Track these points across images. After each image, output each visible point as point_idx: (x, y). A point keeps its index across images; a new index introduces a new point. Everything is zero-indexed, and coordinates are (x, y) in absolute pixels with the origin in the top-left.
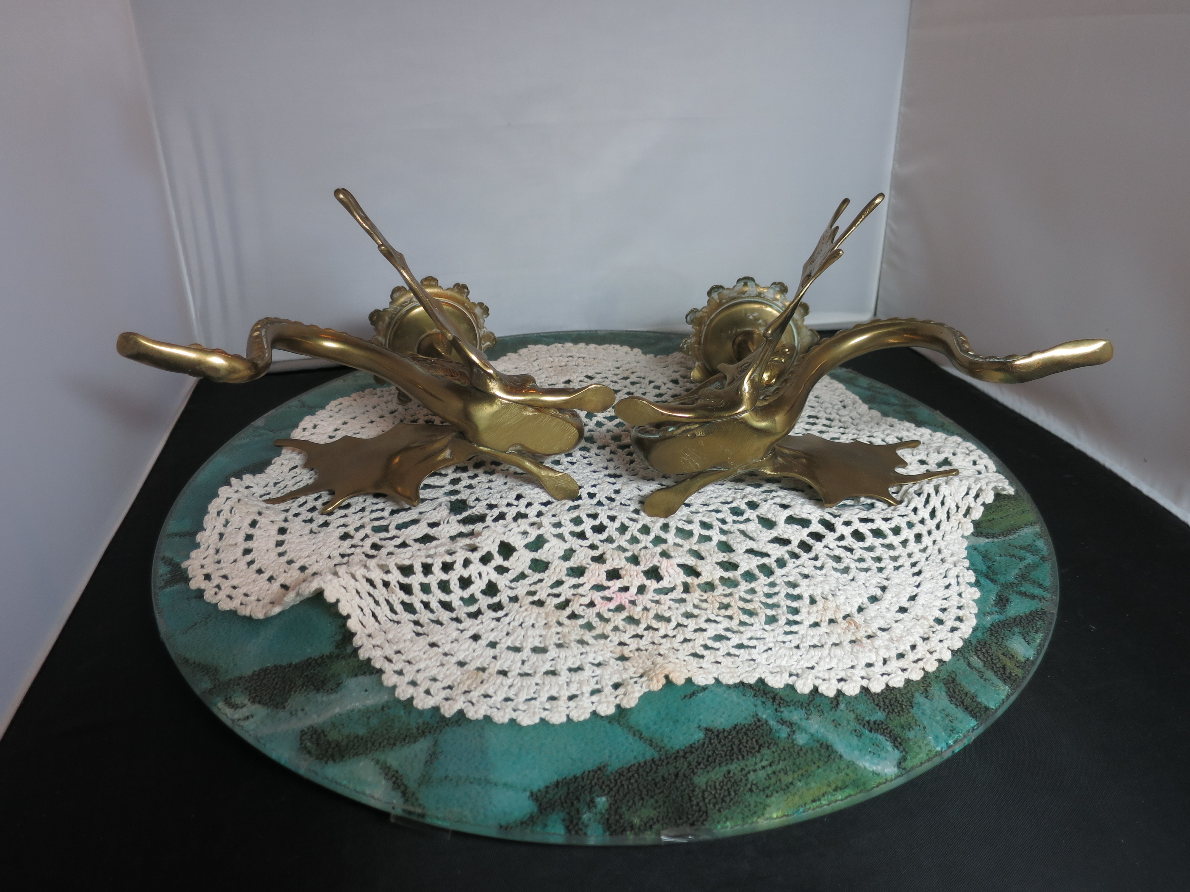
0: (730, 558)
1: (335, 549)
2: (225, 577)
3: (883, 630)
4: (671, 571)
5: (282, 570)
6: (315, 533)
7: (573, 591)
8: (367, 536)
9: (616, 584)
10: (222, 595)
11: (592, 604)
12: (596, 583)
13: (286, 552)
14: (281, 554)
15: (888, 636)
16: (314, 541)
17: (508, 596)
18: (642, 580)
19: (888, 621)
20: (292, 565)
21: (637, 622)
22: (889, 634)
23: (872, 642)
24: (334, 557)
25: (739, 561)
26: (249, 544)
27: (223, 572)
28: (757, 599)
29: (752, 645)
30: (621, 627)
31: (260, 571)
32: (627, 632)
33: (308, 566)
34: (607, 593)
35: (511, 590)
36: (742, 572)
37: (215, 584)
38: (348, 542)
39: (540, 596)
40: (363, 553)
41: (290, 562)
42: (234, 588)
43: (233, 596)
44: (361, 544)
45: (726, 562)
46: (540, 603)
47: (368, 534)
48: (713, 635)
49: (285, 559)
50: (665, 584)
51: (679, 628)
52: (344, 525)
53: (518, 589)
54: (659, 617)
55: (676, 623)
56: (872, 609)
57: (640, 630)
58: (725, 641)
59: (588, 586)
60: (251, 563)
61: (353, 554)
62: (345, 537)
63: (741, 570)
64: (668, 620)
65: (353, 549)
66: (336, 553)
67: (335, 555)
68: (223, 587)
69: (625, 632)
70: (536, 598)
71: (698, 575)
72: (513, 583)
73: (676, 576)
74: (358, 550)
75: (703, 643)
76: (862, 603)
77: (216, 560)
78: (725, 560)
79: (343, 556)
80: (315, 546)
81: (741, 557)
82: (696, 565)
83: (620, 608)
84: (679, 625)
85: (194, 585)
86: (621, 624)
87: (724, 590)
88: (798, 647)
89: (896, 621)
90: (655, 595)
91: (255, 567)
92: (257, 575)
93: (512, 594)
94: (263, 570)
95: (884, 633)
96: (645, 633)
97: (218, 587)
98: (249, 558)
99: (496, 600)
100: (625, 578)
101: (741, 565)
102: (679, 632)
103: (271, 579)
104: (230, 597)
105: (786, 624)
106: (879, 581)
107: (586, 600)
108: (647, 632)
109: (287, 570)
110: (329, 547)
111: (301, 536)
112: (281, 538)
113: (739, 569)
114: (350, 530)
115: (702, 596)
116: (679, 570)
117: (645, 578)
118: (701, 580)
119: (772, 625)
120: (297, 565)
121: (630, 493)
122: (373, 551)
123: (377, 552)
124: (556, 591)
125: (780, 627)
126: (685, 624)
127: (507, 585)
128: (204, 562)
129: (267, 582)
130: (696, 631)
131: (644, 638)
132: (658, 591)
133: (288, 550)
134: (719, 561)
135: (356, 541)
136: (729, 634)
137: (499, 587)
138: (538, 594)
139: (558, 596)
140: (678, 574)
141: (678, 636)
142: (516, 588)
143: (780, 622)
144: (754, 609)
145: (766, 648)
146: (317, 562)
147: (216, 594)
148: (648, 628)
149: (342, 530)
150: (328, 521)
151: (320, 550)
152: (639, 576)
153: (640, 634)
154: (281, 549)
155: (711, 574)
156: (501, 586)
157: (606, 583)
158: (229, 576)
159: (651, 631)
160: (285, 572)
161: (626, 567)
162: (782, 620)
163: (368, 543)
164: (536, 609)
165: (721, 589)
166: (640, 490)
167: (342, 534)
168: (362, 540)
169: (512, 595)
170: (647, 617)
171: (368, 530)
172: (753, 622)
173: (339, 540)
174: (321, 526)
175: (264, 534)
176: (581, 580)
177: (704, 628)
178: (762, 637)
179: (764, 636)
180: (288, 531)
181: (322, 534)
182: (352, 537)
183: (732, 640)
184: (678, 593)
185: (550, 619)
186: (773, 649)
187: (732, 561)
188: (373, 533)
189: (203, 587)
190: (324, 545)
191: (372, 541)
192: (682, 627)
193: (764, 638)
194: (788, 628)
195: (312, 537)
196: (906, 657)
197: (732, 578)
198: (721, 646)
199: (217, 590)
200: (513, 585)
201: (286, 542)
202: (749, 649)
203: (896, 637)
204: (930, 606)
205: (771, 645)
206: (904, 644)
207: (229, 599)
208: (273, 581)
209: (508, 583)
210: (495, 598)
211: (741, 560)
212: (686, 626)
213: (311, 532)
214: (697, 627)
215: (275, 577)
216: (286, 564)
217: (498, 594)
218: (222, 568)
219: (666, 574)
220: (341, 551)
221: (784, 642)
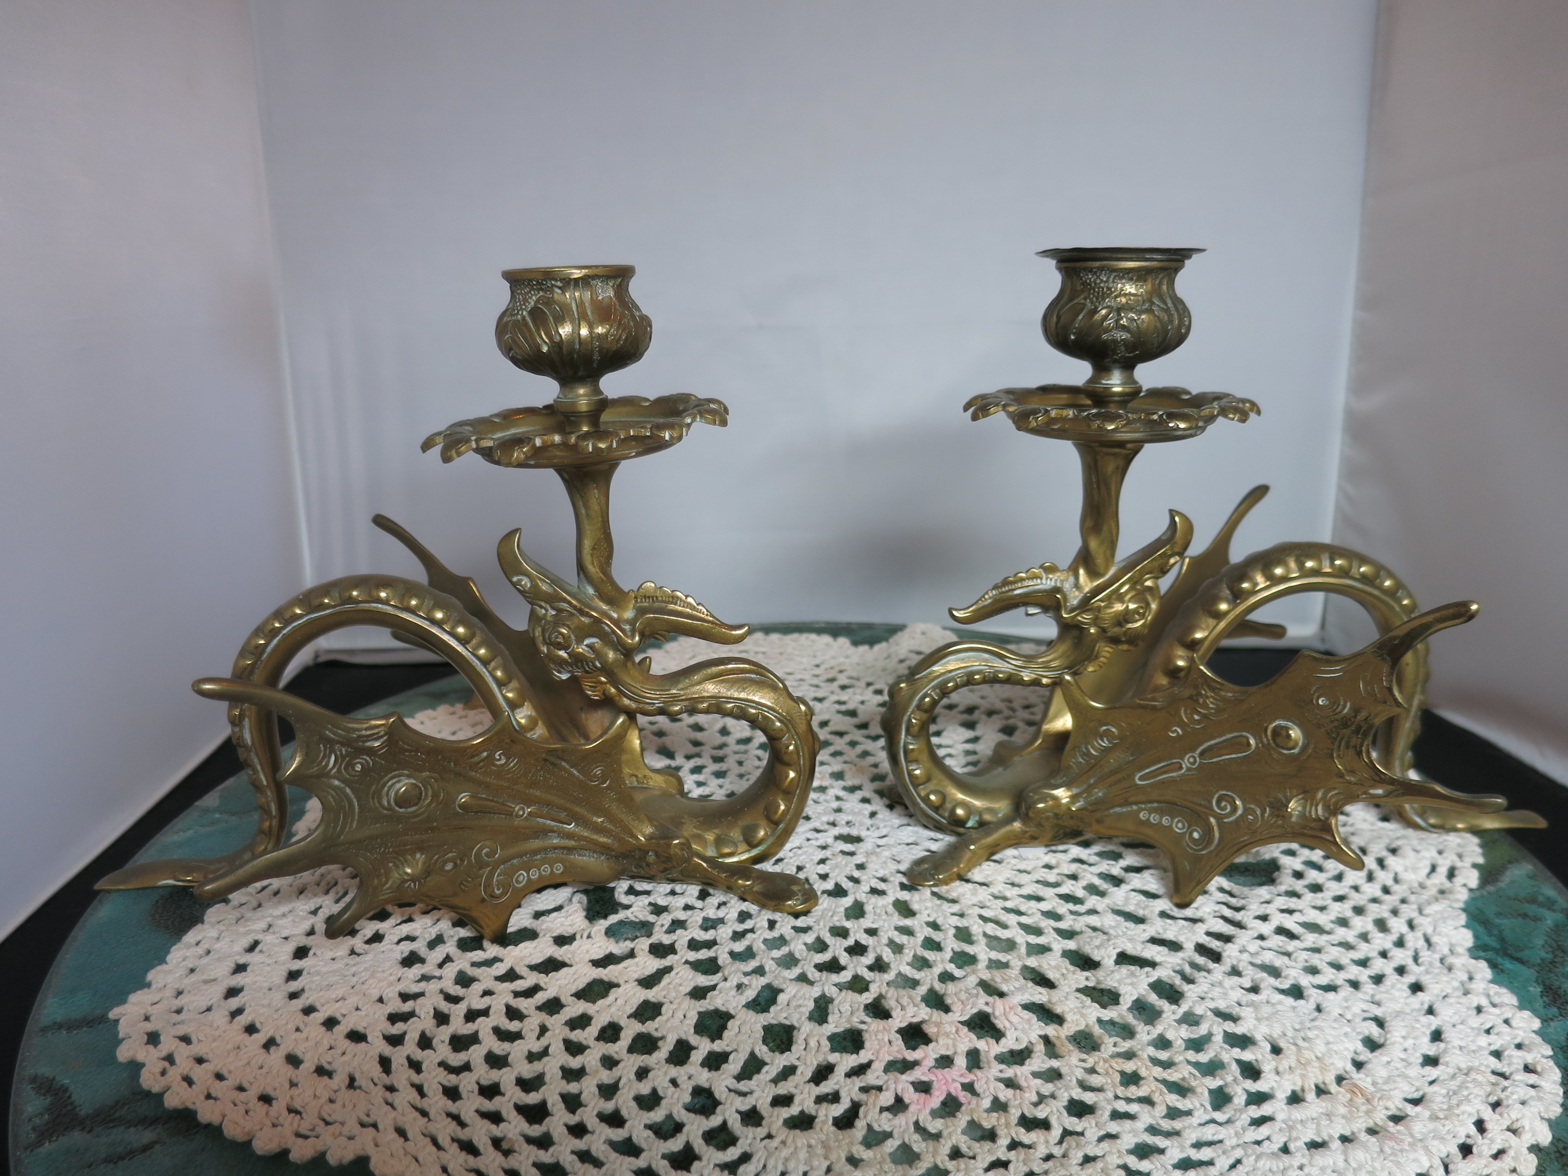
0: (1099, 982)
1: (391, 984)
2: (186, 1039)
3: (1416, 1102)
4: (1015, 1019)
5: (291, 1026)
6: (359, 955)
7: (858, 1082)
8: (448, 959)
9: (927, 1054)
10: (174, 1074)
11: (899, 1105)
12: (891, 1058)
13: (303, 990)
14: (293, 996)
15: (1427, 1114)
16: (354, 969)
17: (738, 1112)
18: (968, 1040)
19: (1417, 1084)
20: (312, 1015)
21: (991, 1136)
22: (1427, 1108)
23: (1408, 1128)
24: (390, 999)
25: (1116, 985)
26: (239, 980)
27: (181, 1030)
28: (1181, 1058)
29: (1205, 1159)
30: (964, 1149)
31: (251, 1029)
32: (979, 1158)
33: (340, 1018)
34: (918, 1074)
35: (741, 1098)
36: (1129, 1004)
37: (164, 1054)
38: (417, 970)
39: (801, 1104)
40: (441, 991)
41: (309, 1010)
42: (200, 1061)
43: (195, 1079)
44: (437, 973)
45: (1094, 988)
46: (804, 1122)
47: (451, 955)
48: (1133, 1146)
49: (299, 1003)
50: (1009, 1043)
51: (1068, 1138)
52: (411, 938)
53: (756, 1095)
54: (1029, 1123)
55: (1060, 1131)
56: (1377, 1061)
57: (1000, 1151)
58: (1156, 1155)
59: (878, 1067)
60: (236, 1013)
61: (422, 994)
62: (412, 960)
63: (1127, 1001)
64: (1044, 1125)
65: (423, 984)
66: (391, 994)
67: (391, 995)
68: (178, 1060)
69: (974, 1158)
70: (794, 1110)
71: (1059, 1020)
72: (743, 1082)
73: (1027, 1026)
74: (431, 987)
75: (1121, 1162)
76: (1356, 1053)
77: (174, 1008)
78: (1091, 984)
79: (405, 997)
80: (355, 979)
81: (1117, 976)
82: (1049, 1002)
83: (950, 1107)
84: (1067, 1133)
85: (123, 1054)
86: (964, 1143)
87: (1115, 1045)
88: (1285, 1150)
89: (1431, 1083)
90: (1003, 1067)
91: (243, 1020)
92: (246, 1035)
93: (745, 1105)
94: (258, 1025)
95: (1418, 1109)
96: (1012, 1155)
97: (170, 1059)
98: (234, 1003)
99: (715, 1121)
100: (941, 1041)
101: (1122, 991)
102: (1070, 1147)
103: (270, 1044)
104: (188, 1081)
105: (1248, 1103)
106: (1365, 1006)
107: (887, 1098)
108: (1013, 1152)
109: (302, 1027)
110: (380, 981)
111: (333, 959)
112: (297, 965)
113: (1121, 999)
114: (419, 946)
115: (1084, 1061)
116: (1027, 1015)
117: (973, 1036)
118: (1069, 1028)
119: (1225, 1109)
120: (320, 1016)
121: (882, 867)
122: (458, 987)
123: (464, 990)
124: (826, 1087)
125: (1241, 1111)
126: (1079, 1129)
127: (732, 1087)
128: (151, 1010)
129: (263, 1051)
130: (1101, 1139)
131: (1011, 1167)
132: (1002, 1059)
133: (307, 988)
134: (1081, 986)
135: (429, 968)
136: (1160, 1142)
137: (717, 1095)
138: (797, 1100)
139: (835, 1098)
140: (1029, 1021)
141: (1072, 1153)
142: (751, 1093)
143: (1236, 1100)
144: (1184, 1079)
145: (1231, 1161)
146: (357, 1009)
147: (163, 1073)
148: (1014, 1145)
149: (407, 947)
150: (381, 932)
151: (365, 987)
152: (961, 1034)
153: (1004, 1159)
154: (294, 986)
155: (1083, 1015)
156: (720, 1092)
157: (911, 1056)
158: (194, 1039)
159: (1020, 1149)
160: (298, 1030)
161: (934, 1019)
162: (1240, 1099)
163: (450, 972)
164: (801, 1138)
165: (1110, 1044)
166: (899, 862)
167: (405, 955)
168: (441, 966)
169: (745, 1108)
170: (1007, 1125)
171: (449, 948)
172: (1191, 1107)
173: (400, 966)
174: (369, 942)
175: (268, 961)
176: (863, 1057)
177: (1114, 1133)
178: (1216, 1138)
179: (1220, 1137)
180: (311, 952)
181: (368, 957)
182: (422, 961)
183: (1168, 1153)
184: (1039, 1062)
185: (833, 1157)
186: (1245, 1161)
187: (1103, 986)
188: (460, 952)
189: (140, 1057)
190: (372, 976)
191: (458, 968)
192: (1075, 1137)
193: (1221, 1142)
194: (1255, 1112)
195: (352, 962)
196: (1475, 1150)
197: (1117, 1020)
198: (1152, 1167)
199: (167, 1064)
200: (743, 1086)
201: (305, 973)
202: (1204, 1167)
203: (1441, 1110)
204: (1474, 1048)
205: (1238, 1153)
206: (1463, 1124)
207: (185, 1084)
208: (273, 1049)
209: (732, 1083)
210: (712, 1117)
211: (1119, 981)
212: (1082, 1134)
213: (353, 952)
214: (1102, 1133)
215: (278, 1040)
216: (301, 1015)
217: (719, 1109)
218: (182, 1022)
219: (1008, 1025)
220: (402, 987)
221: (1258, 1143)
